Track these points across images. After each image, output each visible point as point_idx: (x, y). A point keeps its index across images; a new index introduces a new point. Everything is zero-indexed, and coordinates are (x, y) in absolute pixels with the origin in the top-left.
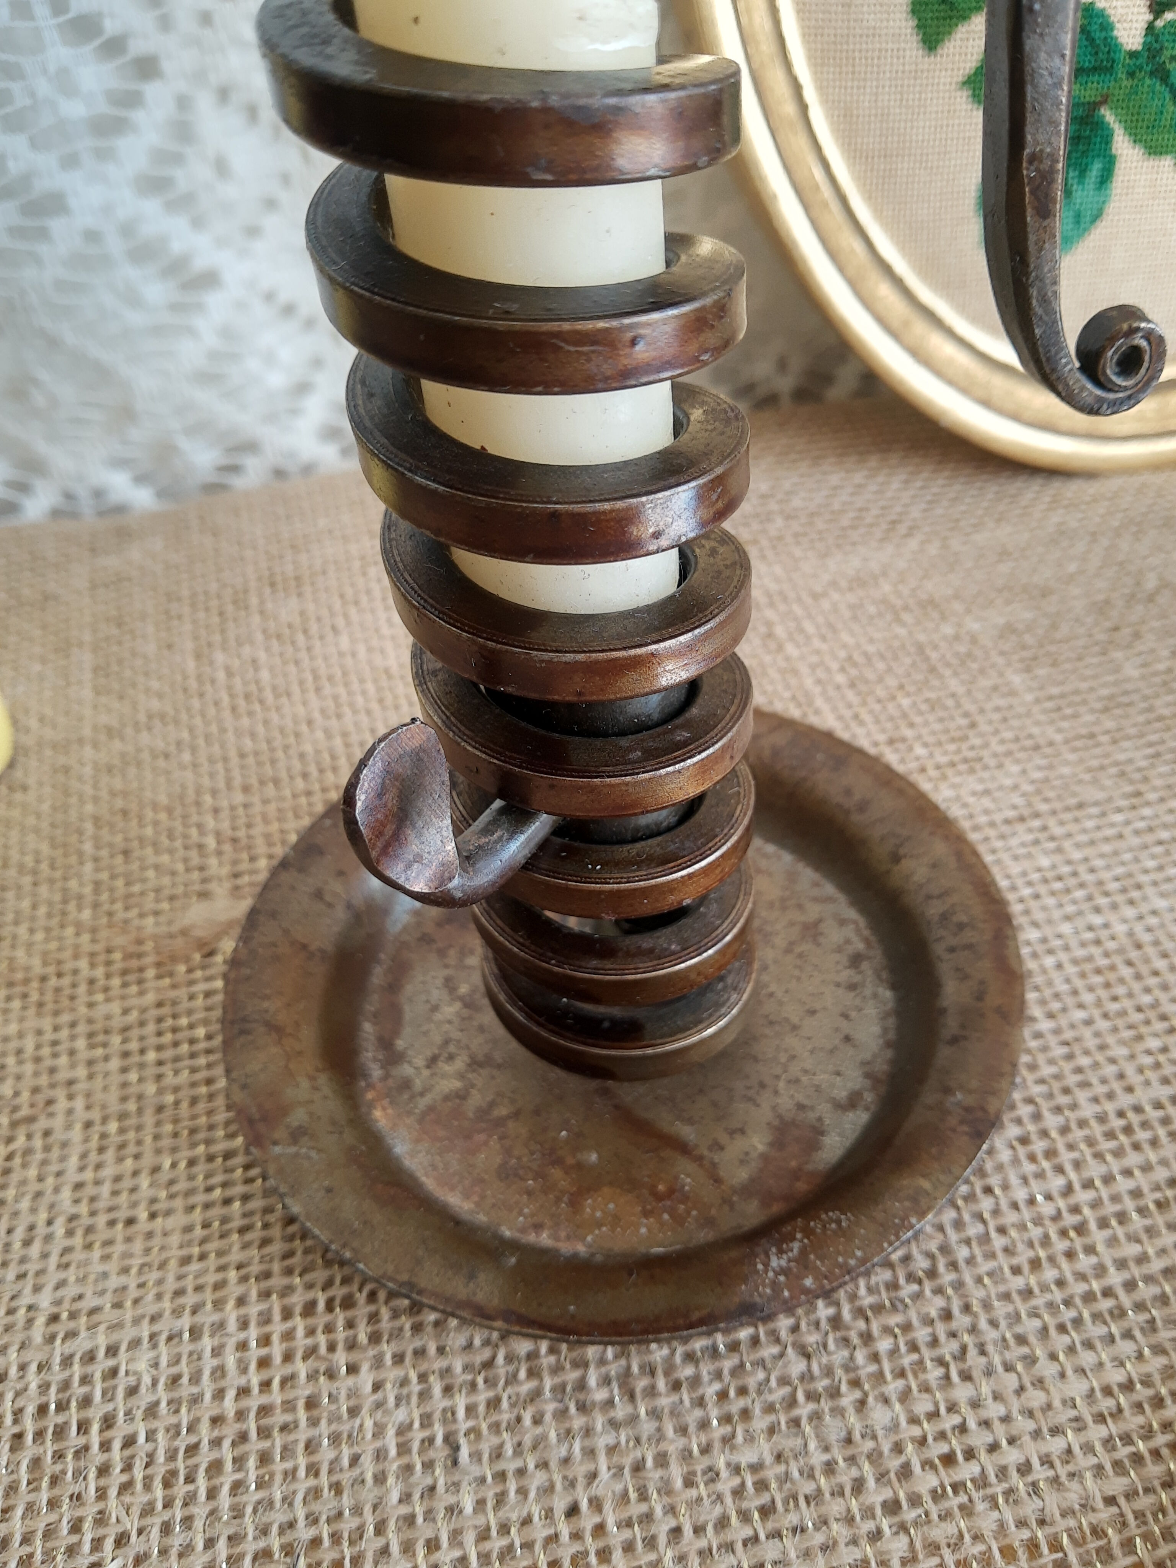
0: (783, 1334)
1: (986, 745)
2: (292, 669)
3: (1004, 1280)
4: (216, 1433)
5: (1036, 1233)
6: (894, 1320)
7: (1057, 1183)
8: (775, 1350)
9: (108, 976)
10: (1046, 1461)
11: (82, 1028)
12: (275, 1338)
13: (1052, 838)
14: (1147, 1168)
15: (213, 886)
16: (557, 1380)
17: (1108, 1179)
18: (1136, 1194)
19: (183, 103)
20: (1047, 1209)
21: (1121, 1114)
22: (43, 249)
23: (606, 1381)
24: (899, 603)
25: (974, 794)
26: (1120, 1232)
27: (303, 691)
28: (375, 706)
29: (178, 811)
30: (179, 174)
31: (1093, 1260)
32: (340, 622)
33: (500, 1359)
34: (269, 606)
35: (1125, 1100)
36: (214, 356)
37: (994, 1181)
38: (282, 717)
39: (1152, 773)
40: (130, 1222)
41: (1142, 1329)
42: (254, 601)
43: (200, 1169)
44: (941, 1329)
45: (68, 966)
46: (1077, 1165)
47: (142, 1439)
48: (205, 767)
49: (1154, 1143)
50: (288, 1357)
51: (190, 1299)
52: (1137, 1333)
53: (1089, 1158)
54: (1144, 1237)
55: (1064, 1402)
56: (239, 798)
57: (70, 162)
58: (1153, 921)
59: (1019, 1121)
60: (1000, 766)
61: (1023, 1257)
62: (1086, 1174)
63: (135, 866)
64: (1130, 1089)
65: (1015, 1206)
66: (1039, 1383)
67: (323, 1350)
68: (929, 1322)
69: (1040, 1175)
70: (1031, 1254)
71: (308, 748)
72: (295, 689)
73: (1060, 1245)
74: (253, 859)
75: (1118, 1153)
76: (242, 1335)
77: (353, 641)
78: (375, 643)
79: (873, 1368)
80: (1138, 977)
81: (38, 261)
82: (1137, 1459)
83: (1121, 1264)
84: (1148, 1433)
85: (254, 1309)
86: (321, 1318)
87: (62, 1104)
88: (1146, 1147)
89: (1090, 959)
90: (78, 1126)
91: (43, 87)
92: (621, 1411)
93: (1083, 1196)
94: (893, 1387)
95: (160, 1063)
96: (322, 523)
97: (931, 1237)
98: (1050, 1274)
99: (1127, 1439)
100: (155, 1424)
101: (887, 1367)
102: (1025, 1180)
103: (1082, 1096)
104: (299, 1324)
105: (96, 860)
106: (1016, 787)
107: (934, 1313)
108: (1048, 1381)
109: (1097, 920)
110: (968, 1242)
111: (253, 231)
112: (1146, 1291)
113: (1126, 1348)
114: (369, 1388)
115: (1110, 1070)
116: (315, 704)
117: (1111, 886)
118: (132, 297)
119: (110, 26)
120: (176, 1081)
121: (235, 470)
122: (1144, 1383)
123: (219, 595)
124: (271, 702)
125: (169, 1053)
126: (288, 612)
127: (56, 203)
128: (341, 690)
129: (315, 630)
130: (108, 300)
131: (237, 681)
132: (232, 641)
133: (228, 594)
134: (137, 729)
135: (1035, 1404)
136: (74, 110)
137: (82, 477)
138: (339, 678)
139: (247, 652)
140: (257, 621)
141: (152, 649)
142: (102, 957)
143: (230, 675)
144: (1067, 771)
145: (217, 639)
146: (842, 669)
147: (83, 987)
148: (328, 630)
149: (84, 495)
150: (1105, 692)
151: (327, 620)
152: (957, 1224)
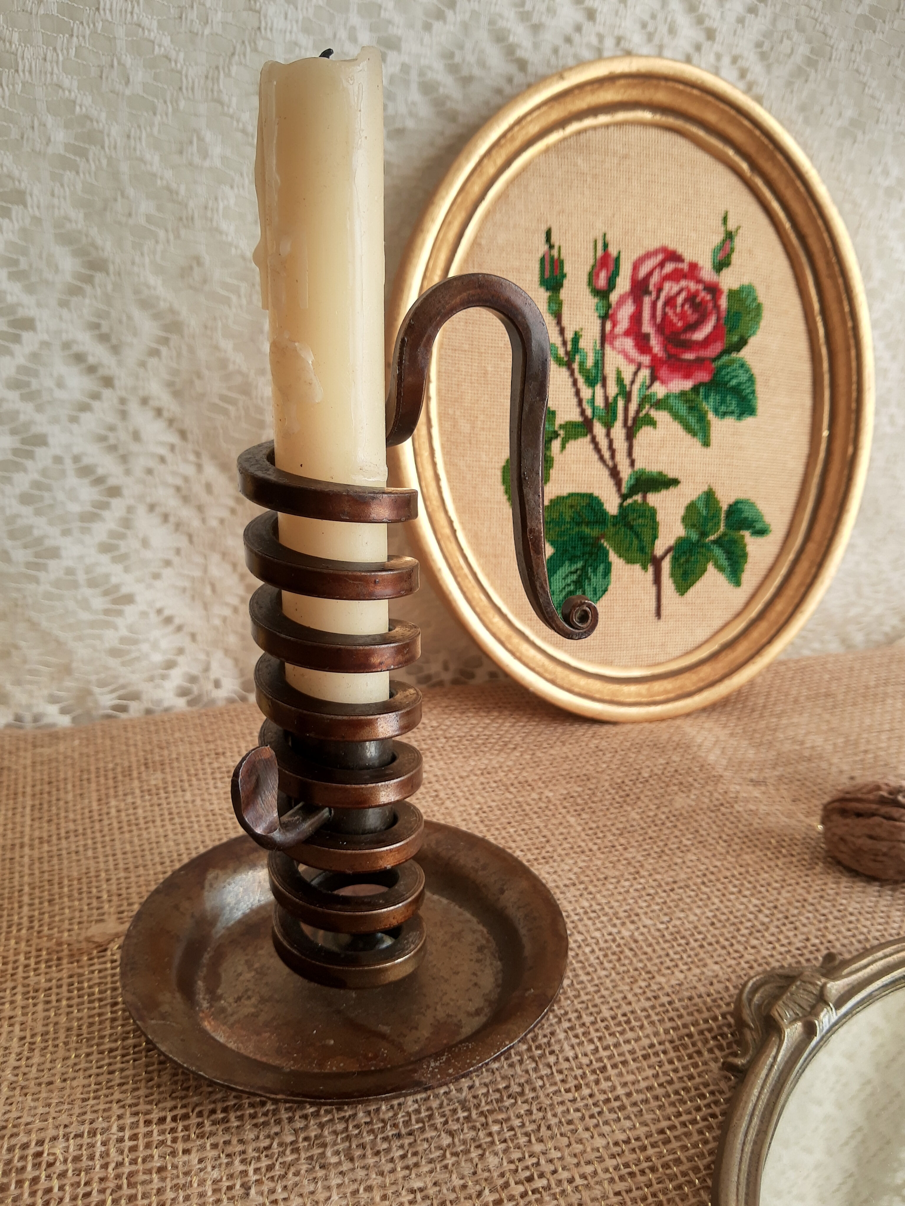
0: (439, 1126)
1: (554, 851)
2: (156, 808)
3: (561, 1096)
4: (103, 1185)
5: (579, 1072)
6: (501, 1116)
7: (590, 1048)
8: (434, 1134)
9: (37, 963)
10: (584, 1177)
11: (20, 989)
12: (140, 1136)
13: (590, 893)
14: (637, 1039)
15: (106, 917)
16: (309, 1154)
17: (616, 1045)
18: (632, 1052)
19: (130, 509)
20: (585, 1061)
21: (624, 1015)
22: (42, 575)
23: (337, 1153)
24: (509, 783)
25: (548, 873)
26: (624, 1070)
27: (162, 820)
28: (204, 829)
29: (85, 880)
30: (122, 544)
31: (610, 1084)
32: (186, 785)
33: (275, 1145)
34: (144, 776)
35: (626, 1008)
36: (123, 640)
37: (556, 1048)
38: (149, 833)
39: (644, 863)
40: (50, 1083)
41: (635, 1115)
42: (135, 774)
43: (94, 1057)
44: (526, 1119)
45: (12, 958)
46: (600, 1039)
47: (56, 1189)
48: (101, 859)
49: (642, 1027)
50: (148, 1146)
51: (89, 1116)
52: (633, 1117)
53: (607, 1035)
54: (636, 1072)
55: (593, 1150)
56: (122, 874)
57: (66, 533)
58: (645, 930)
59: (570, 1020)
60: (563, 861)
61: (571, 1083)
62: (605, 1043)
63: (57, 907)
64: (630, 1003)
65: (567, 1060)
66: (580, 1141)
67: (169, 1143)
68: (519, 1116)
69: (581, 1044)
70: (576, 1082)
71: (165, 850)
72: (158, 819)
73: (592, 1078)
74: (130, 904)
75: (622, 1033)
76: (120, 1135)
77: (193, 795)
78: (206, 796)
79: (489, 1139)
80: (636, 955)
81: (37, 581)
82: (632, 1174)
83: (625, 1084)
84: (638, 1162)
85: (128, 1120)
86: (169, 1124)
88: (638, 1029)
89: (609, 948)
90: (16, 1039)
91: (61, 496)
92: (346, 1166)
93: (603, 1053)
94: (500, 1147)
95: (70, 1006)
96: (177, 735)
97: (521, 1076)
98: (586, 1092)
99: (627, 1165)
100: (65, 1181)
101: (496, 1138)
102: (573, 1047)
103: (604, 1008)
104: (155, 1129)
105: (31, 905)
106: (570, 870)
107: (522, 1112)
108: (584, 1141)
109: (614, 930)
110: (541, 1078)
111: (156, 576)
112: (636, 1097)
113: (628, 1124)
114: (196, 1161)
115: (619, 996)
116: (169, 827)
117: (622, 914)
118: (85, 604)
119: (100, 471)
120: (80, 1015)
121: (123, 709)
122: (636, 1140)
123: (113, 769)
124: (143, 826)
125: (76, 1001)
126: (155, 779)
127: (54, 553)
128: (185, 820)
129: (171, 789)
130: (71, 605)
131: (123, 814)
132: (121, 793)
133: (119, 769)
134: (59, 839)
135: (577, 1151)
136: (75, 508)
137: (29, 707)
138: (184, 814)
139: (130, 799)
140: (136, 783)
141: (70, 797)
142: (34, 953)
143: (119, 811)
144: (599, 863)
145: (112, 792)
146: (477, 814)
147: (21, 969)
148: (178, 789)
149: (28, 717)
150: (621, 826)
151: (179, 784)
152: (536, 1070)
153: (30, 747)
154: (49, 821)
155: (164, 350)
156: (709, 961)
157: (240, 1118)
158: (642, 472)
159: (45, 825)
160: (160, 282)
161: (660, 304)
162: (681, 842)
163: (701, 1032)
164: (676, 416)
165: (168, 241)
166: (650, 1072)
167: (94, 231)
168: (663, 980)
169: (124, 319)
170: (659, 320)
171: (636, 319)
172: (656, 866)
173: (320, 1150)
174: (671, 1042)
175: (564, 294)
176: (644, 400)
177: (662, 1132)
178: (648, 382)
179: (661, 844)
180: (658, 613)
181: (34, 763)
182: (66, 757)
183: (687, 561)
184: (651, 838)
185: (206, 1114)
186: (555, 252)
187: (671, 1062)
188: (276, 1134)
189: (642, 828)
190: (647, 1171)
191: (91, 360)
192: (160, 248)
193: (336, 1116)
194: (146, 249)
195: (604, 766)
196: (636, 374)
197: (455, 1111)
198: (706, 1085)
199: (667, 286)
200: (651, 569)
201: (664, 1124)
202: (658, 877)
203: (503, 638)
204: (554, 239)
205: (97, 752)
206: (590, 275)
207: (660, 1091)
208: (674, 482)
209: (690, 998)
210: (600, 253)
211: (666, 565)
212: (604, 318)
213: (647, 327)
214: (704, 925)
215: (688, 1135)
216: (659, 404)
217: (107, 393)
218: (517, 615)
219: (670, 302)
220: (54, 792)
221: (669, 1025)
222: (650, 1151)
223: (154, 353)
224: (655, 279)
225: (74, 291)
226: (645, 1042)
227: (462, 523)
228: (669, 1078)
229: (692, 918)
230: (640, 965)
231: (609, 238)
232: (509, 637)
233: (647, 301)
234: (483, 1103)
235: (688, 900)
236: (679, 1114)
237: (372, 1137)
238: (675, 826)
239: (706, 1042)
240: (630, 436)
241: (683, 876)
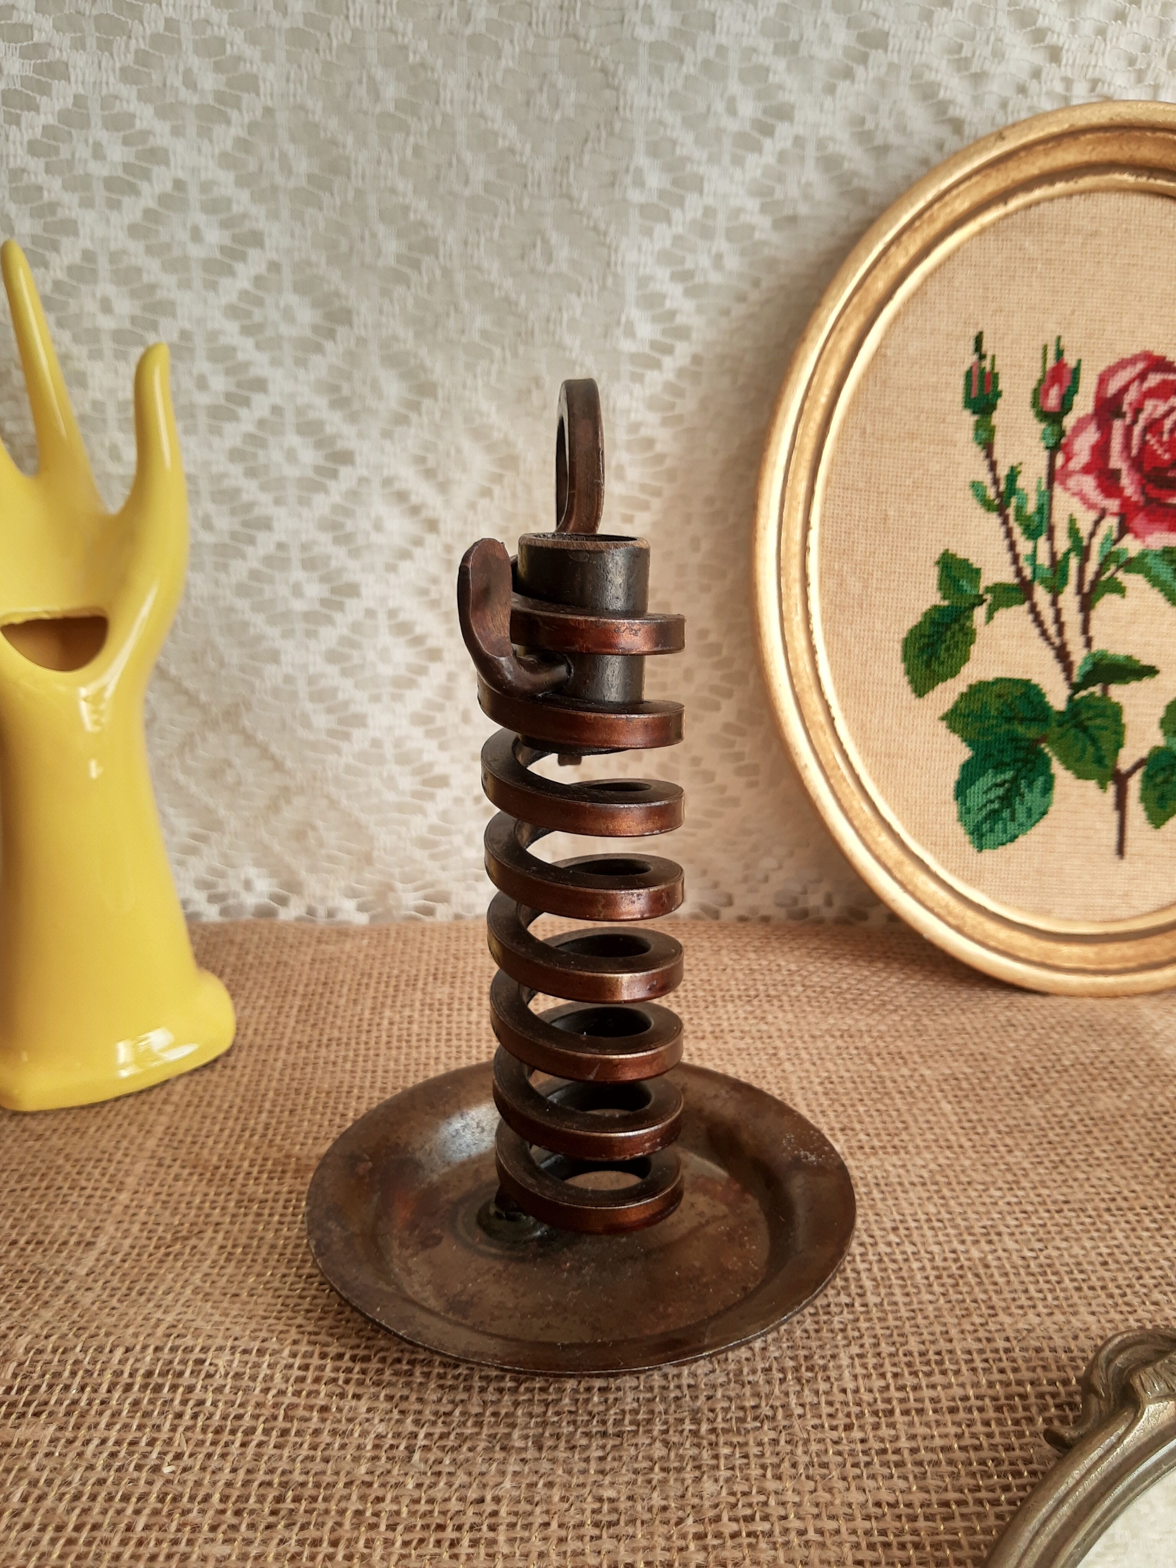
0: (656, 1433)
1: (912, 1140)
2: (434, 1026)
3: (823, 1432)
4: (257, 1411)
5: (855, 1410)
6: (736, 1439)
7: (879, 1383)
8: (647, 1441)
9: (260, 1172)
10: (820, 1532)
11: (235, 1196)
12: (312, 1368)
13: (943, 1198)
14: (949, 1386)
16: (492, 1431)
17: (915, 1388)
18: (935, 1400)
20: (867, 1397)
21: (938, 1353)
22: (344, 746)
23: (526, 1437)
24: (875, 1051)
25: (894, 1166)
26: (917, 1419)
27: (438, 1040)
29: (334, 1095)
30: (438, 716)
31: (893, 1432)
32: (474, 1003)
33: (457, 1412)
34: (429, 988)
35: (943, 1345)
36: (433, 829)
37: (833, 1374)
39: (1031, 1172)
40: (236, 1295)
41: (915, 1477)
42: (420, 984)
43: (290, 1280)
45: (236, 1163)
46: (895, 1375)
48: (359, 1074)
49: (957, 1372)
50: (317, 1380)
51: (262, 1335)
52: (911, 1478)
53: (906, 1373)
54: (933, 1425)
55: (842, 1503)
57: (375, 699)
58: (1003, 1255)
59: (862, 1346)
61: (841, 1420)
62: (901, 1382)
63: (296, 1119)
64: (951, 1341)
65: (844, 1391)
66: (830, 1490)
67: (340, 1382)
69: (868, 1376)
70: (848, 1421)
73: (870, 1420)
75: (929, 1374)
76: (291, 1360)
79: (713, 1462)
80: (981, 1283)
81: (339, 752)
82: (887, 1545)
83: (913, 1437)
84: (900, 1532)
85: (303, 1348)
86: (346, 1363)
87: (209, 1233)
88: (950, 1373)
89: (947, 1268)
90: (215, 1247)
91: (371, 656)
92: (530, 1454)
93: (894, 1394)
94: (723, 1474)
95: (280, 1223)
97: (777, 1398)
98: (857, 1434)
99: (883, 1533)
100: (219, 1397)
101: (722, 1462)
102: (855, 1377)
103: (913, 1340)
104: (329, 1364)
105: (271, 1112)
106: (926, 1166)
107: (766, 1440)
108: (835, 1491)
109: (960, 1248)
110: (803, 1405)
111: (476, 757)
112: (923, 1455)
113: (902, 1484)
114: (364, 1409)
115: (938, 1329)
116: (443, 1048)
117: (978, 1230)
118: (390, 782)
119: (418, 630)
120: (289, 1234)
121: (429, 912)
122: (906, 1505)
123: (397, 977)
124: (414, 1043)
125: (288, 1219)
126: (442, 992)
127: (360, 720)
128: (464, 1043)
129: (456, 1006)
130: (376, 783)
131: (395, 1027)
132: (398, 1004)
133: (404, 977)
134: (319, 1046)
135: (821, 1500)
136: (386, 671)
137: (323, 899)
138: (464, 1036)
139: (407, 1012)
140: (419, 995)
141: (343, 1001)
142: (259, 1161)
143: (391, 1023)
144: (967, 1163)
145: (389, 1002)
146: (821, 1083)
147: (242, 1175)
148: (465, 1007)
149: (321, 911)
150: (1012, 1122)
151: (466, 1001)
152: (799, 1394)
153: (314, 942)
154: (314, 1025)
155: (497, 490)
156: (1082, 1309)
157: (427, 1375)
158: (1103, 655)
159: (309, 1029)
160: (493, 409)
161: (1137, 430)
162: (1092, 1153)
163: (1041, 1396)
164: (1155, 581)
165: (504, 360)
166: (952, 1430)
167: (423, 352)
168: (1007, 1320)
169: (453, 452)
170: (1134, 452)
171: (1101, 450)
172: (1046, 1178)
173: (506, 1431)
174: (995, 1399)
175: (997, 418)
176: (1107, 559)
177: (946, 1504)
178: (1115, 535)
179: (1062, 1151)
180: (1121, 850)
181: (314, 960)
182: (349, 957)
183: (1166, 781)
184: (1050, 1143)
185: (389, 1361)
186: (987, 364)
187: (987, 1424)
188: (462, 1401)
189: (1042, 1129)
190: (909, 1546)
191: (414, 499)
192: (495, 368)
193: (536, 1397)
194: (479, 370)
195: (1012, 1045)
196: (1097, 523)
197: (681, 1421)
198: (1028, 1462)
199: (1149, 405)
200: (1112, 789)
201: (952, 1496)
202: (1045, 1192)
203: (890, 864)
204: (986, 346)
205: (385, 955)
206: (1036, 391)
207: (959, 1455)
208: (1151, 671)
209: (1038, 1350)
210: (1051, 363)
211: (1135, 785)
212: (1053, 450)
213: (1116, 461)
214: (1091, 1263)
215: (981, 1516)
216: (1131, 565)
217: (430, 539)
218: (915, 836)
219: (1154, 426)
220: (328, 994)
221: (996, 1376)
222: (921, 1524)
223: (486, 493)
224: (1131, 396)
225: (401, 420)
226: (958, 1392)
227: (844, 710)
228: (977, 1442)
229: (1076, 1250)
230: (984, 1297)
231: (1064, 342)
232: (900, 864)
233: (1118, 426)
234: (719, 1419)
235: (1078, 1228)
236: (978, 1489)
237: (571, 1429)
238: (1090, 1132)
239: (1044, 1408)
240: (1087, 605)
241: (1081, 1196)
